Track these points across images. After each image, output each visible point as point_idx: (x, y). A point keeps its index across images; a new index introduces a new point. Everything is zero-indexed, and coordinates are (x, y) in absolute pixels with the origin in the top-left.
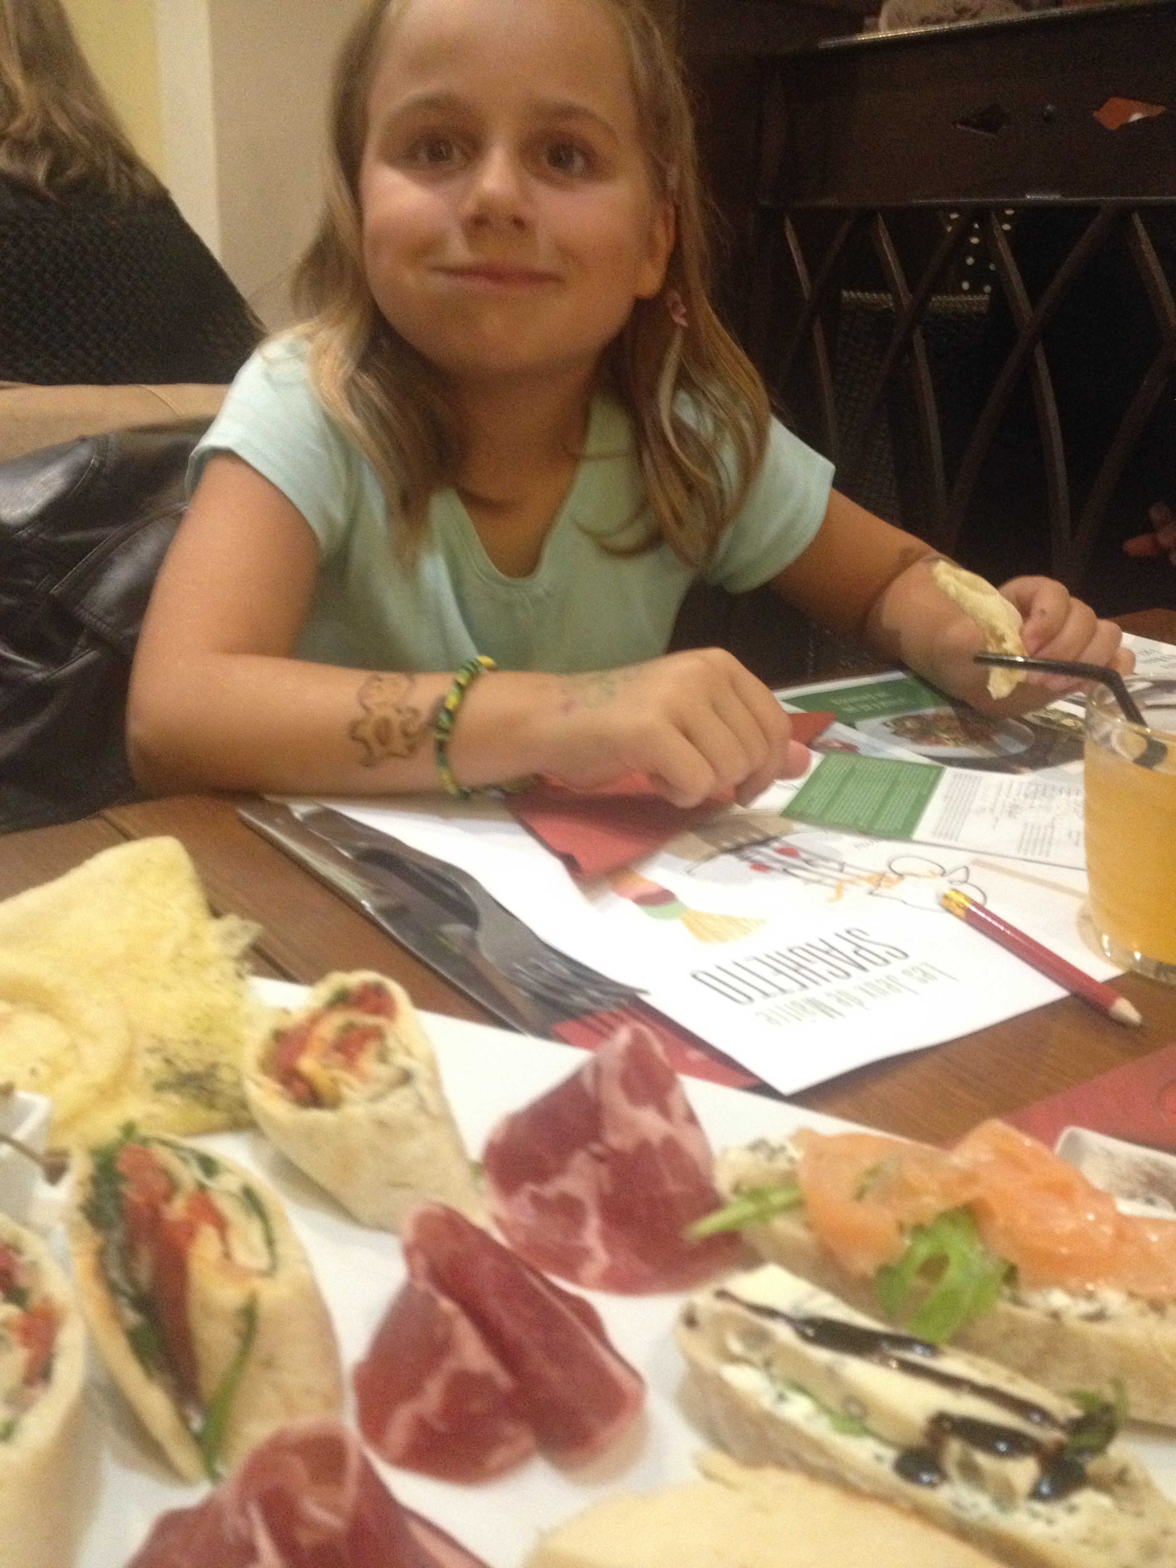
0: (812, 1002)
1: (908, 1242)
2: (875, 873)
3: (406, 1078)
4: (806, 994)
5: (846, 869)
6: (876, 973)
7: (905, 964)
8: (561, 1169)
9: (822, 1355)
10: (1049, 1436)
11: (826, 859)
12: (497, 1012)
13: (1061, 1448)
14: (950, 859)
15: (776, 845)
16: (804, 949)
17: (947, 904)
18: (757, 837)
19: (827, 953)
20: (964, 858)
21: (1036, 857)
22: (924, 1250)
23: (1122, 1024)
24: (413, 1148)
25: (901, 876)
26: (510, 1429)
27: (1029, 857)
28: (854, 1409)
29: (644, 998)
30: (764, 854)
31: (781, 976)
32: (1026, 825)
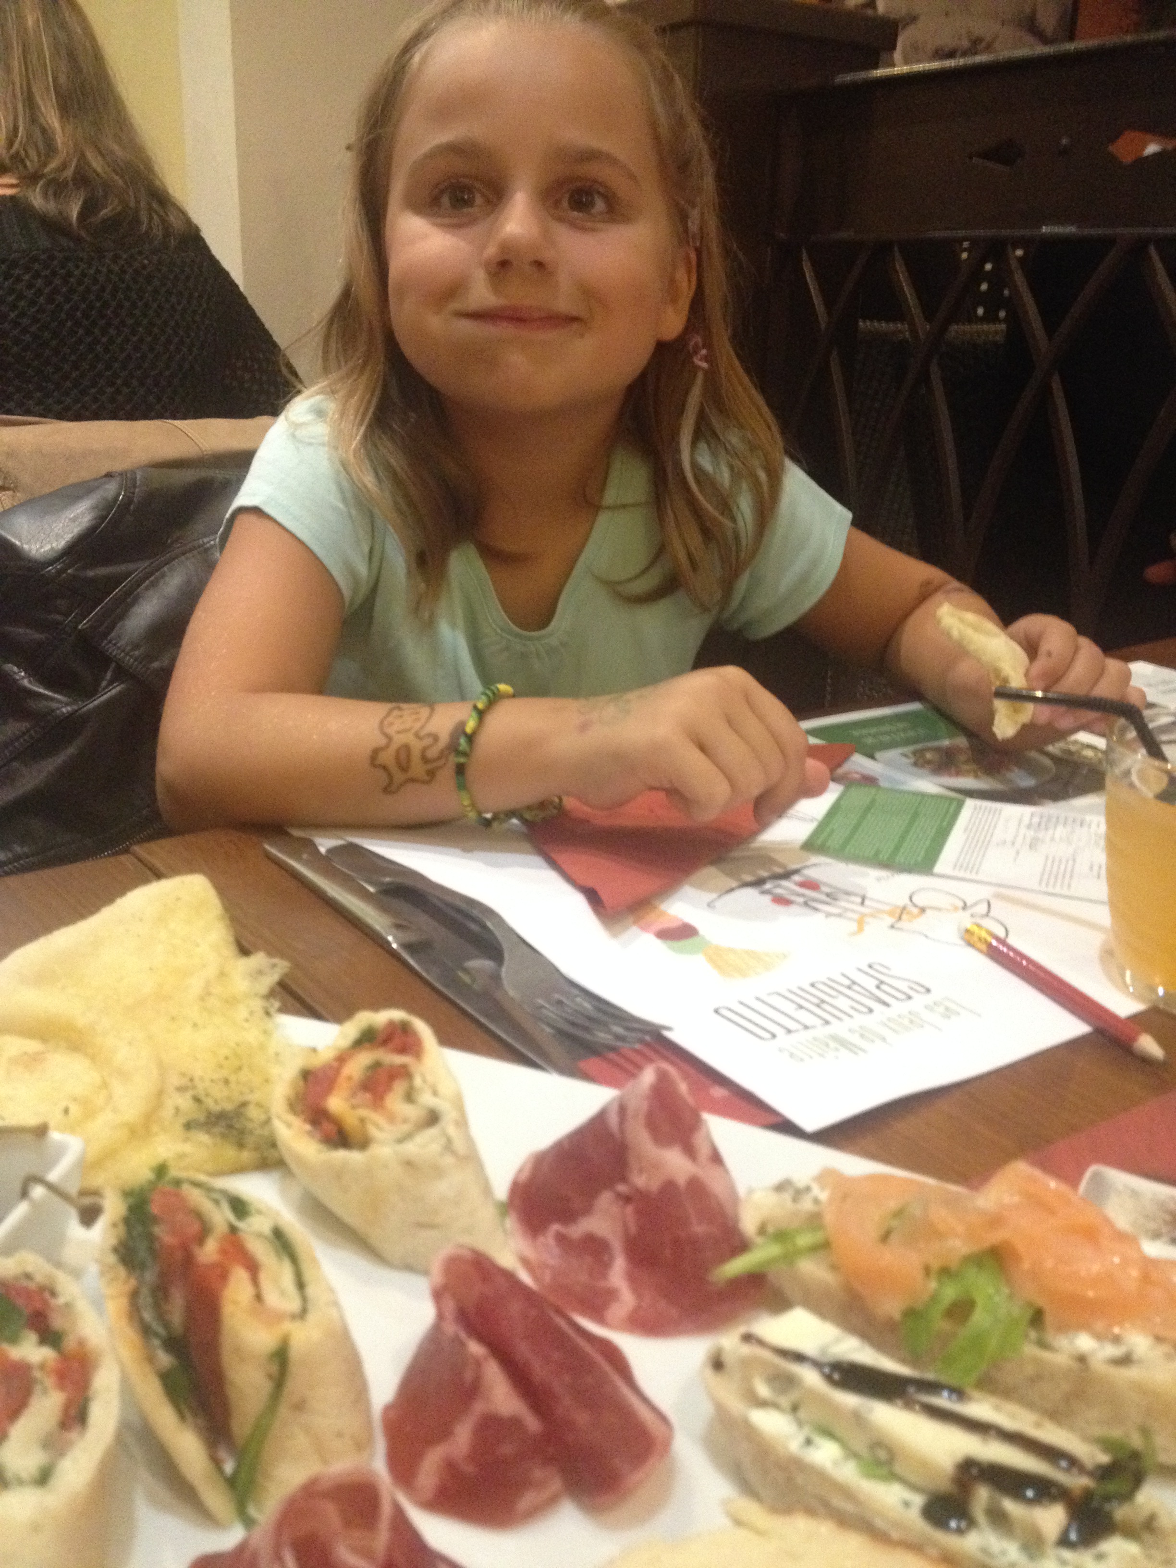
0: (835, 1038)
1: (933, 1285)
2: (897, 907)
3: (433, 1118)
4: (829, 1030)
5: (867, 902)
6: (898, 1008)
7: (928, 999)
8: (587, 1210)
9: (849, 1400)
10: (1078, 1482)
11: (848, 893)
12: (523, 1050)
13: (1088, 1495)
14: (972, 893)
15: (797, 878)
16: (825, 984)
17: (969, 938)
18: (778, 870)
19: (849, 988)
20: (985, 892)
21: (1058, 890)
22: (950, 1293)
23: (1145, 1061)
24: (442, 1188)
25: (923, 910)
26: (538, 1473)
27: (1050, 889)
28: (882, 1455)
29: (667, 1034)
30: (787, 887)
31: (803, 1012)
32: (1047, 858)
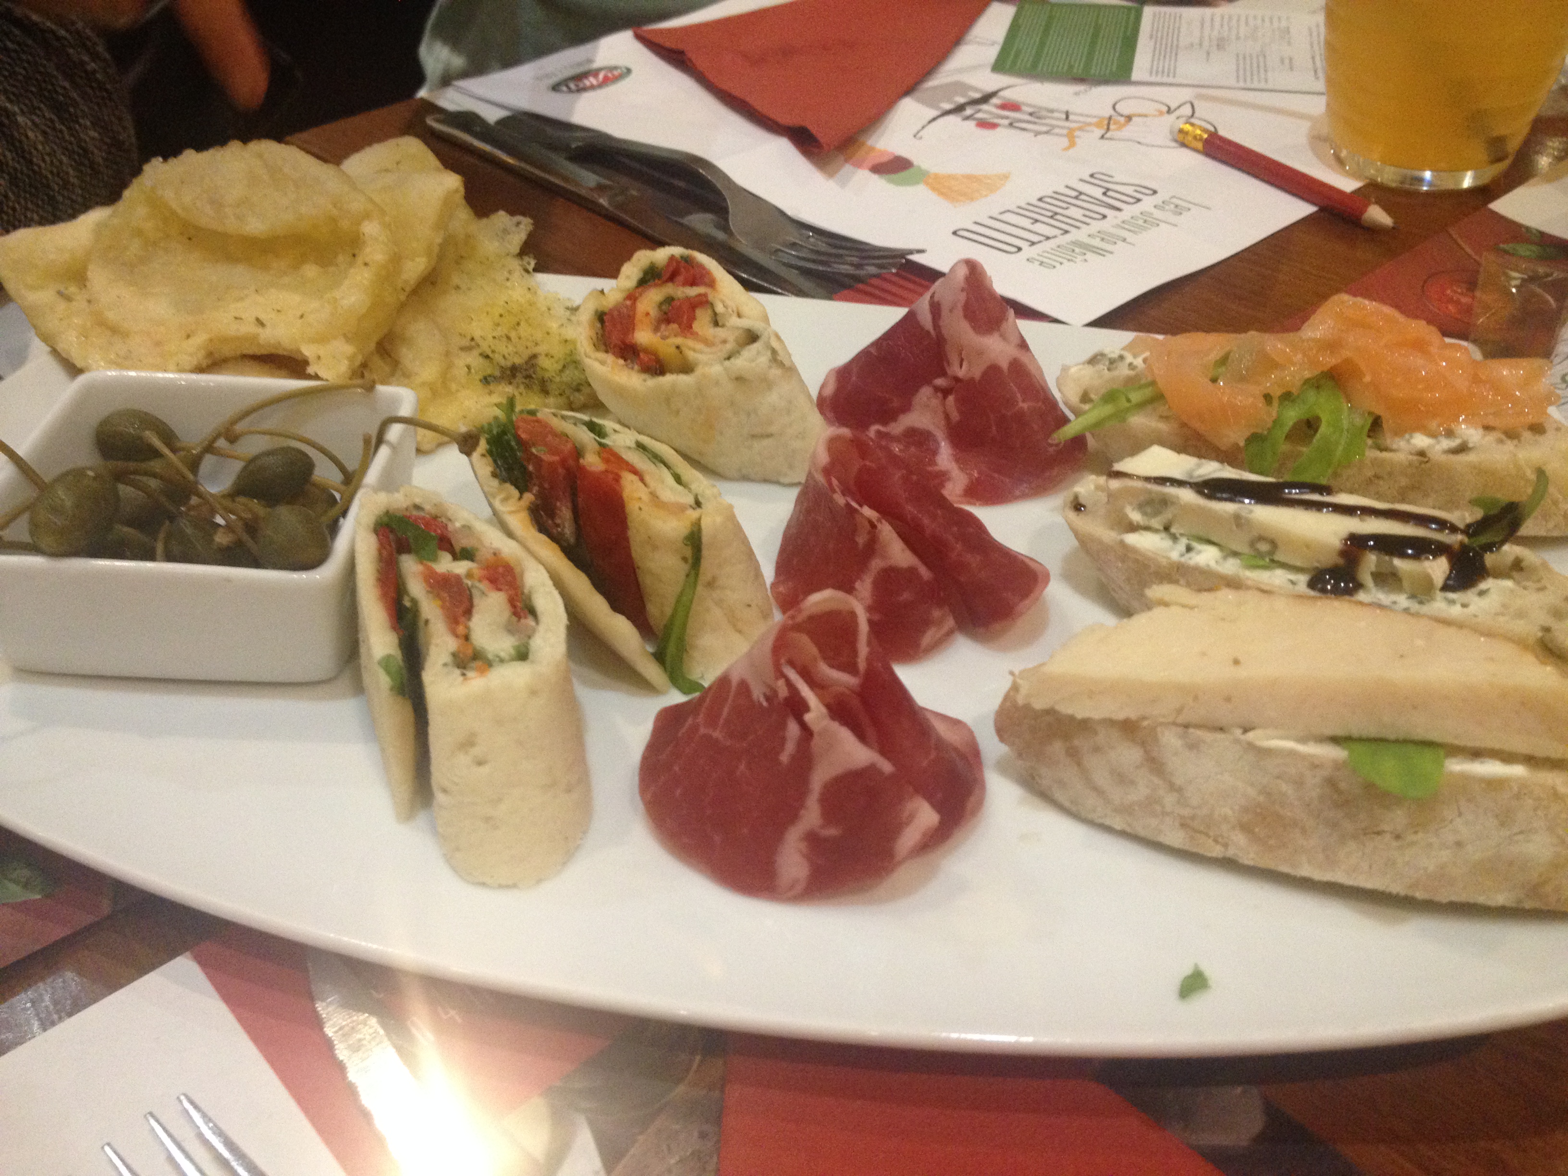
0: (1077, 243)
1: (1274, 410)
2: (1102, 119)
3: (752, 337)
4: (1068, 238)
5: (1071, 117)
6: (1130, 211)
7: (1157, 199)
8: (906, 408)
9: (1228, 508)
10: (1455, 539)
11: (1052, 111)
13: (1464, 548)
14: (1175, 96)
15: (995, 101)
16: (1051, 197)
17: (1182, 140)
18: (977, 95)
19: (1076, 198)
20: (1186, 94)
21: (1256, 85)
22: (1292, 415)
23: (1373, 231)
24: (773, 398)
25: (1129, 118)
26: (936, 613)
27: (1249, 85)
28: (1264, 547)
29: (915, 258)
30: (988, 110)
31: (1038, 224)
32: (1238, 56)
